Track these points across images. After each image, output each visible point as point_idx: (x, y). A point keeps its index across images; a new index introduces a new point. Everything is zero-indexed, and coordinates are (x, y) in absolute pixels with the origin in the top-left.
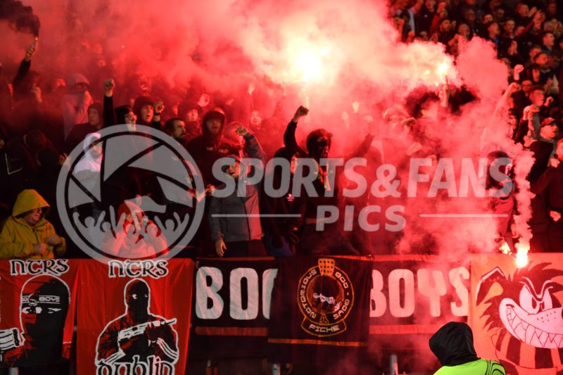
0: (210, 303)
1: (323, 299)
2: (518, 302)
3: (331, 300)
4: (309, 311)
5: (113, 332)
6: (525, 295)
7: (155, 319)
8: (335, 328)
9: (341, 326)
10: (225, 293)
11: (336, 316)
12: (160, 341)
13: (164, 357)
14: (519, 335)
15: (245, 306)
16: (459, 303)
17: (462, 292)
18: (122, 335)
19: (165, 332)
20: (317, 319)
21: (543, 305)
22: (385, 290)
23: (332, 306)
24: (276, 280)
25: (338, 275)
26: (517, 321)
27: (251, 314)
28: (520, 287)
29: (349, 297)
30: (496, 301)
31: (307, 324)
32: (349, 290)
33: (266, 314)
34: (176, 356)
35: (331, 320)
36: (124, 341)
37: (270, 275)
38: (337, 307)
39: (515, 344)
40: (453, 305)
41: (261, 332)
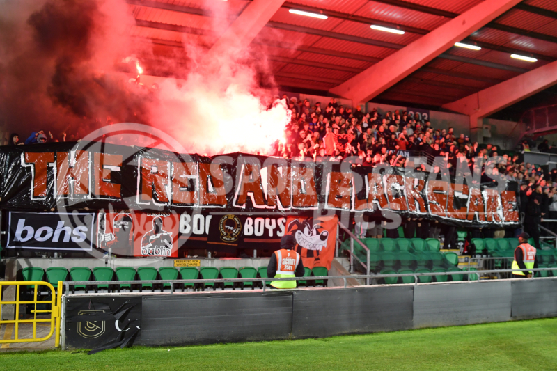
0: (185, 227)
1: (229, 228)
2: (303, 232)
3: (232, 228)
4: (223, 232)
5: (148, 237)
6: (306, 230)
8: (233, 239)
9: (235, 238)
10: (191, 223)
11: (234, 234)
12: (165, 241)
14: (302, 245)
15: (199, 229)
16: (281, 231)
17: (282, 227)
19: (167, 237)
20: (226, 235)
21: (312, 234)
22: (253, 225)
23: (232, 230)
24: (211, 220)
25: (235, 219)
26: (302, 239)
27: (201, 232)
28: (305, 226)
29: (240, 227)
30: (294, 232)
31: (222, 237)
32: (239, 225)
33: (207, 232)
34: (171, 246)
35: (232, 236)
36: (152, 240)
37: (209, 218)
38: (234, 231)
39: (300, 247)
40: (278, 232)
41: (205, 239)
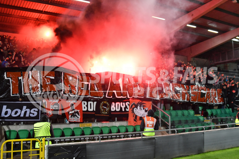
0: (85, 108)
1: (104, 107)
2: (137, 109)
3: (106, 108)
4: (102, 109)
6: (139, 107)
7: (75, 110)
9: (107, 112)
10: (87, 106)
11: (107, 111)
12: (77, 114)
13: (77, 117)
14: (137, 114)
15: (91, 108)
16: (127, 109)
17: (128, 107)
18: (70, 112)
19: (77, 112)
20: (103, 111)
21: (141, 109)
22: (115, 106)
23: (106, 109)
24: (96, 104)
25: (107, 103)
26: (137, 112)
27: (92, 110)
28: (138, 106)
29: (109, 107)
30: (133, 108)
31: (102, 112)
32: (109, 106)
33: (95, 110)
34: (80, 117)
35: (106, 111)
36: (71, 114)
37: (95, 103)
38: (107, 109)
39: (136, 116)
40: (126, 109)
41: (94, 113)
